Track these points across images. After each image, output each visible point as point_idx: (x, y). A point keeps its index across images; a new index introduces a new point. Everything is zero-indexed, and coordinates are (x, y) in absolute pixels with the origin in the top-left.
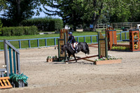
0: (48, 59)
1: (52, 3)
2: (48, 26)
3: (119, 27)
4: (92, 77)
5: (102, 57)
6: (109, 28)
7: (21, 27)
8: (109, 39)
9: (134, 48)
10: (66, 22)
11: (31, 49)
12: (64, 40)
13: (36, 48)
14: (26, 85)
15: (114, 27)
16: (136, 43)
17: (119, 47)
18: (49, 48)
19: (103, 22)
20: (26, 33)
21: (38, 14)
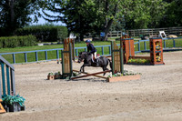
0: (49, 76)
1: (53, 7)
2: (49, 35)
3: (137, 35)
4: (105, 98)
5: (116, 72)
6: (125, 36)
7: (15, 37)
8: (124, 50)
9: (155, 60)
10: (71, 29)
11: (28, 64)
12: (69, 52)
13: (35, 63)
14: (23, 109)
15: (130, 34)
16: (158, 54)
17: (137, 60)
18: (51, 62)
19: (117, 28)
20: (22, 44)
21: (36, 20)
